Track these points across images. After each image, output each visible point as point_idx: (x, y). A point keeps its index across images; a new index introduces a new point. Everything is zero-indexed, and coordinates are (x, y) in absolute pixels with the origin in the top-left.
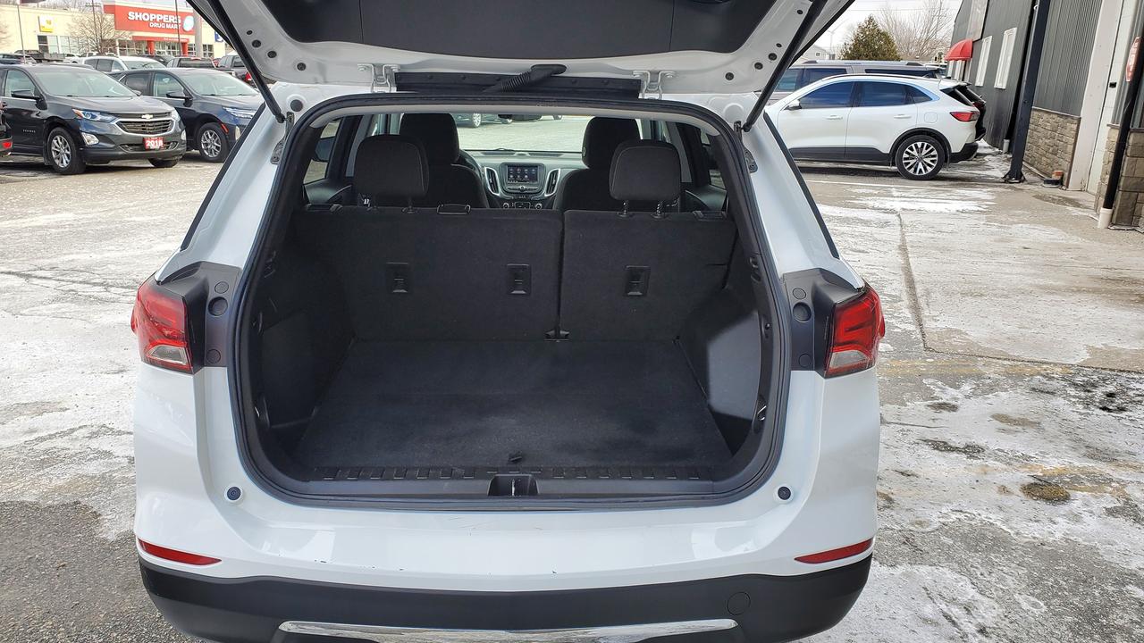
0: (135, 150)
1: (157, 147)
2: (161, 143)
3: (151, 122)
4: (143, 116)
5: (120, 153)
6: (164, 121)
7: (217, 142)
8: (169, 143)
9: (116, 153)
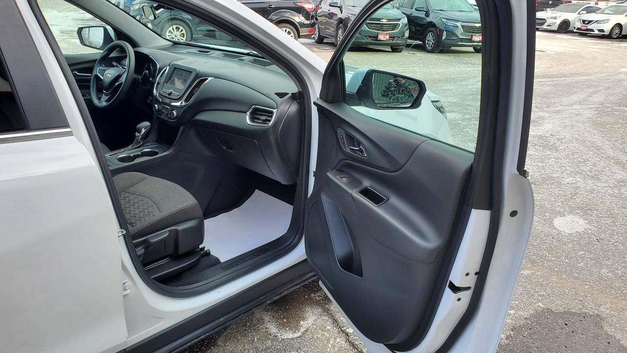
0: (372, 40)
1: (385, 39)
2: (388, 37)
3: (386, 24)
4: (382, 20)
5: (364, 41)
6: (393, 24)
7: (433, 40)
8: (394, 38)
9: (361, 40)
